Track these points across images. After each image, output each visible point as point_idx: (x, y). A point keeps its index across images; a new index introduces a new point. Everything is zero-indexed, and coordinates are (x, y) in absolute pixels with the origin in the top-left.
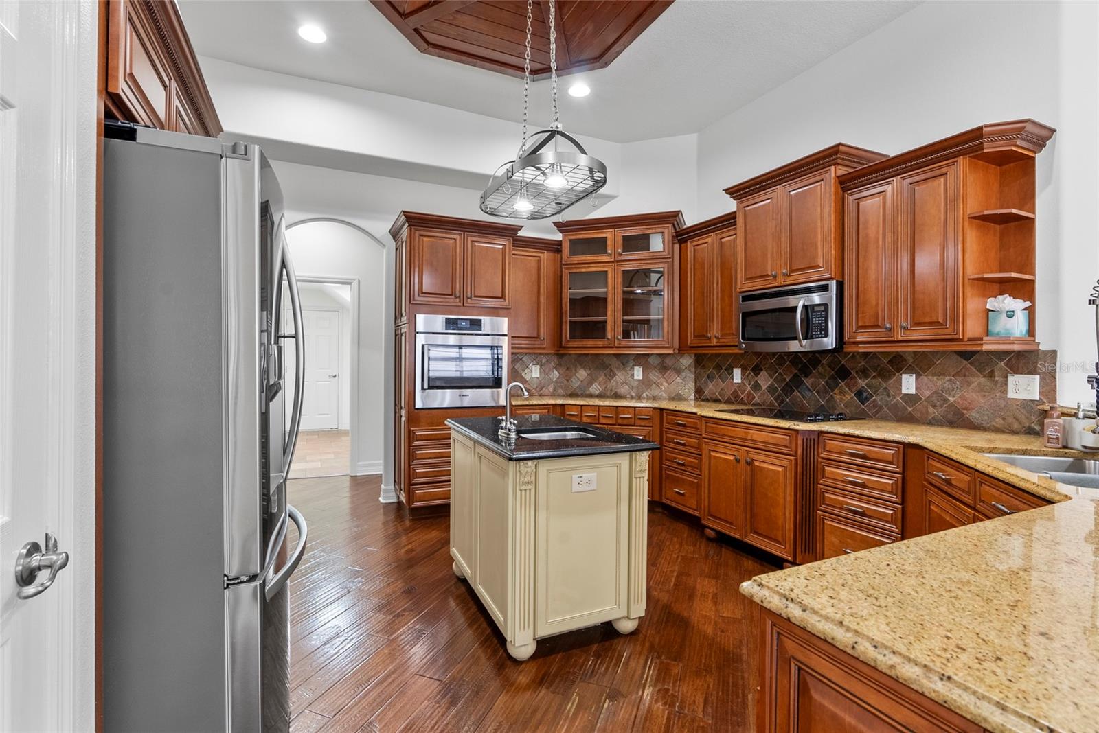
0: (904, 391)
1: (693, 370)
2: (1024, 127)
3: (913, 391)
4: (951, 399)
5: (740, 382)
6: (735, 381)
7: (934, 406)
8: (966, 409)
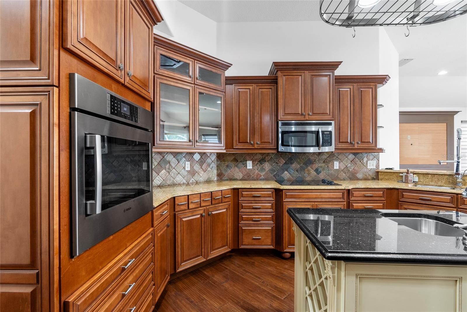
0: (335, 168)
1: (216, 162)
2: (386, 78)
3: (338, 168)
4: (351, 170)
5: (252, 168)
6: (248, 168)
7: (345, 173)
8: (355, 173)
